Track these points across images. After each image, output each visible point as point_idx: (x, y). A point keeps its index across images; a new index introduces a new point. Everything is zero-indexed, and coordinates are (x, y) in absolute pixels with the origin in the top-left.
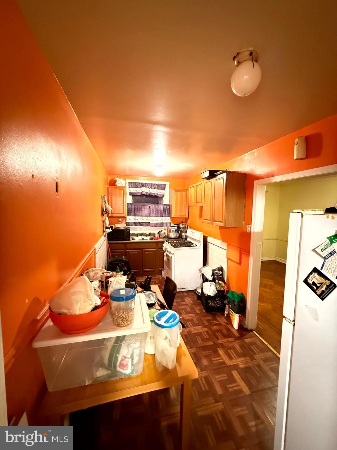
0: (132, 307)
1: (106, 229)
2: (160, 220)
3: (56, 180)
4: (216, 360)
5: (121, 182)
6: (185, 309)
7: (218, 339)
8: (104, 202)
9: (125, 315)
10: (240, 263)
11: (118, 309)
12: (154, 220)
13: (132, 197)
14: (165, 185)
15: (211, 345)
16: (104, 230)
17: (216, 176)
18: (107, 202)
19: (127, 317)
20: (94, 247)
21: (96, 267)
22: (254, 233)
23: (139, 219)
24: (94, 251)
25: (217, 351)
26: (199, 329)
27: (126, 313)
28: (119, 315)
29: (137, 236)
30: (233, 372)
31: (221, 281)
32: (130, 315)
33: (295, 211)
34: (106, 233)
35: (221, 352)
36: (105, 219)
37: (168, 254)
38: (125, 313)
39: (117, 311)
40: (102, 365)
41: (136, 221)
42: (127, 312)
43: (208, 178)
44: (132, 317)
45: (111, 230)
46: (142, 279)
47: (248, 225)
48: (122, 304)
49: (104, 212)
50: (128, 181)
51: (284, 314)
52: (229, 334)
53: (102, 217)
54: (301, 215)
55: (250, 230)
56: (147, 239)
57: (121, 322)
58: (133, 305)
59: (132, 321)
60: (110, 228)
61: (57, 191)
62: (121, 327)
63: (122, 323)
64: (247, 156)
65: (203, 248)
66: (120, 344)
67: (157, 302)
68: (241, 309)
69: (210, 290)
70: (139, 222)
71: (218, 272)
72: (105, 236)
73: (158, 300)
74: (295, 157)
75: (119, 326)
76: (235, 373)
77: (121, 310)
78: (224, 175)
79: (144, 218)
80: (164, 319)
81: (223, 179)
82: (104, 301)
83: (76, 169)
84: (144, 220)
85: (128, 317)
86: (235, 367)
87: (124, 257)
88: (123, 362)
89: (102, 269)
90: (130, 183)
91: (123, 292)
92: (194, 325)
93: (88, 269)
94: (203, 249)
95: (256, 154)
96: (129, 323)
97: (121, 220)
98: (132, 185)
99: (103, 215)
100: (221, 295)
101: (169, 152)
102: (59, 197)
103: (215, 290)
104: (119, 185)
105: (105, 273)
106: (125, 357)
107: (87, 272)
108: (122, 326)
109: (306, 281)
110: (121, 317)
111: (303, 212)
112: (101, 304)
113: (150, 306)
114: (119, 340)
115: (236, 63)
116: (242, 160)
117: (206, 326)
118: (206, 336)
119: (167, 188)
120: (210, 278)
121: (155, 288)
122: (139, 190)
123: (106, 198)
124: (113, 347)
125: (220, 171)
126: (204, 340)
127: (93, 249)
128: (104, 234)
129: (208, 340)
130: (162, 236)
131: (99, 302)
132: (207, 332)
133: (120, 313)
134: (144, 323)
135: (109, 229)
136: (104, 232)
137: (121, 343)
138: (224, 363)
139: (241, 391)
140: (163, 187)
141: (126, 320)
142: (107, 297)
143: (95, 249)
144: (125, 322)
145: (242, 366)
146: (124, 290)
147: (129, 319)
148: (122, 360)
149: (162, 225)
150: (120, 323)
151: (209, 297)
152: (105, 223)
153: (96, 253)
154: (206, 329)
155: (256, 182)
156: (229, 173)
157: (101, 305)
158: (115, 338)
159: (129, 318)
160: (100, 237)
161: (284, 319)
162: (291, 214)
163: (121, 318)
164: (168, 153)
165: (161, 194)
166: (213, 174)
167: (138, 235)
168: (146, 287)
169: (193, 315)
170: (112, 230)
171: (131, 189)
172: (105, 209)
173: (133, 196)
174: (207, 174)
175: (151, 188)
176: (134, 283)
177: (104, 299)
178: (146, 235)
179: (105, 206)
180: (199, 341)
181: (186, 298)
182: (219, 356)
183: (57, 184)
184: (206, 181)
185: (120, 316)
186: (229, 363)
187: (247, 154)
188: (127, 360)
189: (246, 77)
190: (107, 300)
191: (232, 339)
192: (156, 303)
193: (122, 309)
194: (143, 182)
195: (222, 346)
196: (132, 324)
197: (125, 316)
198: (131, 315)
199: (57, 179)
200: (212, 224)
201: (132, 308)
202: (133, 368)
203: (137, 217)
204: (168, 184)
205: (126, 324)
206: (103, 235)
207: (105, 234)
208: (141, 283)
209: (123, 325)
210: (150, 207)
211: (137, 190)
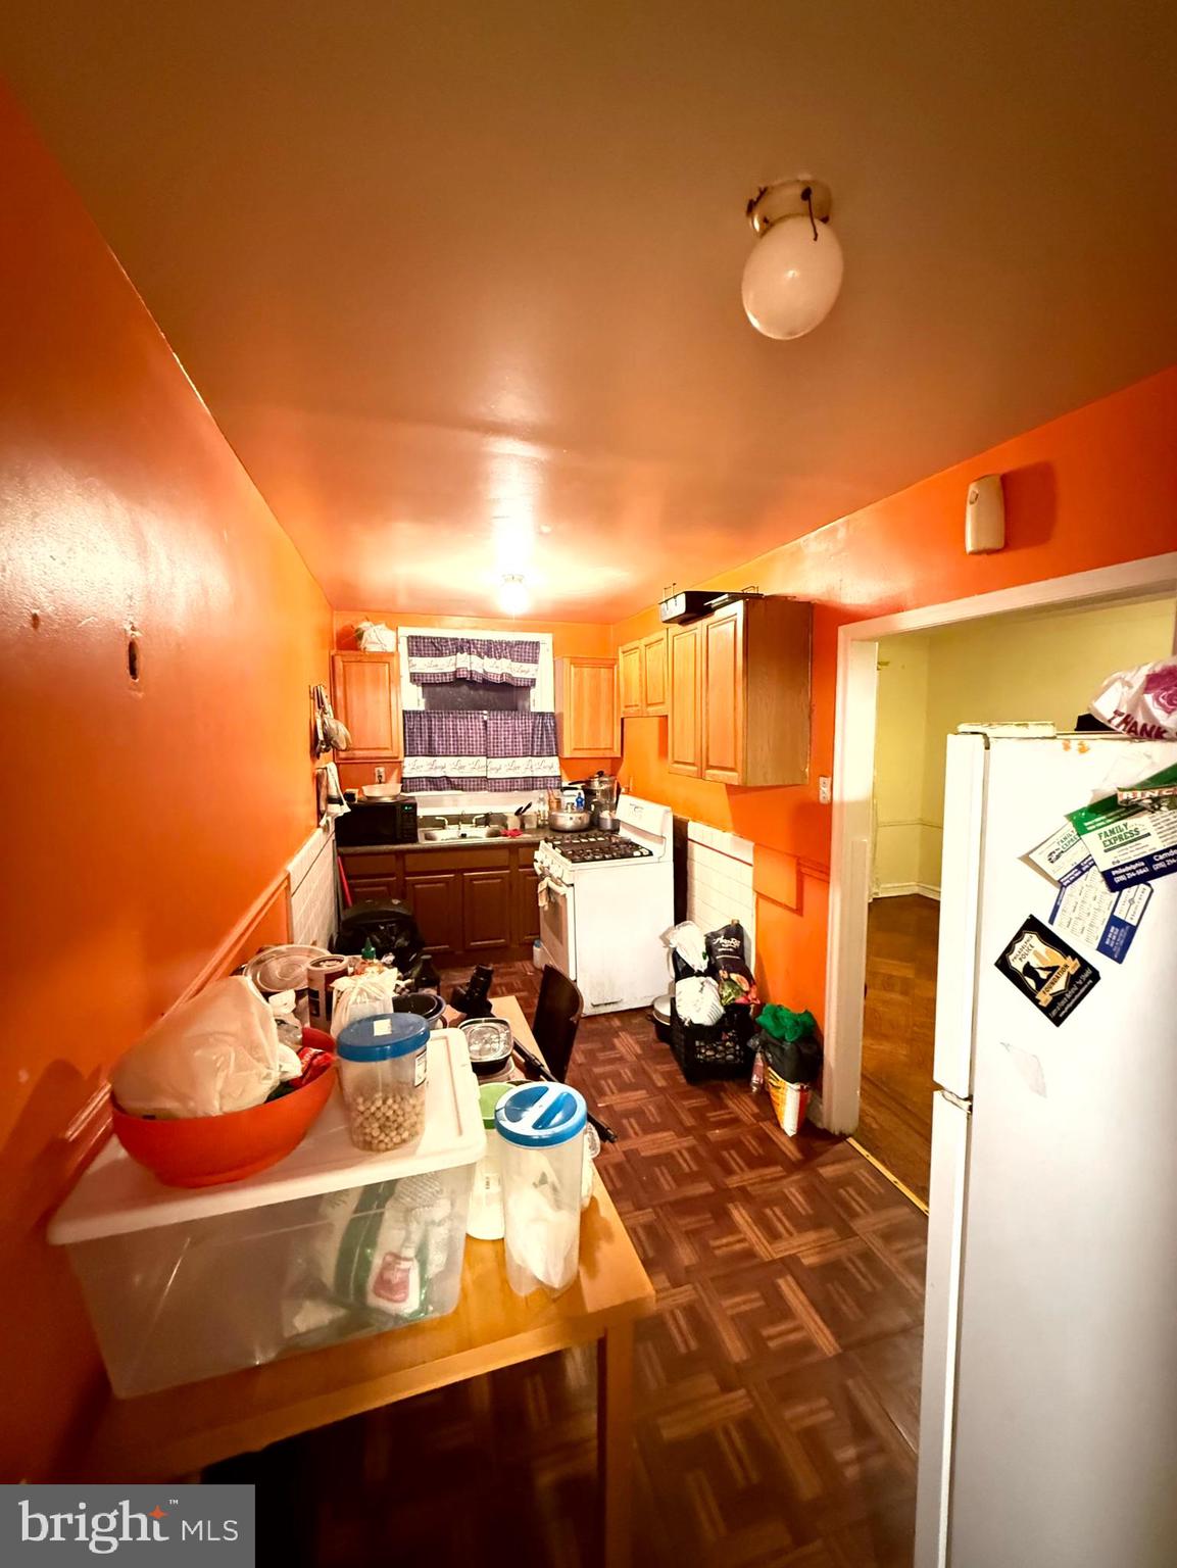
0: (417, 1079)
1: (329, 805)
2: (522, 769)
3: (131, 632)
4: (724, 1245)
5: (378, 637)
6: (617, 1076)
7: (729, 1172)
8: (319, 708)
9: (390, 1107)
10: (799, 910)
11: (367, 1089)
12: (502, 768)
13: (420, 688)
14: (536, 645)
15: (707, 1195)
16: (323, 808)
17: (710, 611)
18: (329, 708)
19: (398, 1116)
20: (286, 871)
21: (292, 943)
22: (842, 804)
23: (448, 766)
24: (286, 884)
25: (727, 1214)
26: (666, 1141)
27: (395, 1102)
28: (369, 1109)
29: (441, 825)
30: (781, 1282)
31: (735, 972)
32: (408, 1109)
33: (962, 727)
34: (329, 819)
35: (740, 1215)
36: (326, 768)
37: (553, 886)
38: (390, 1102)
39: (362, 1095)
40: (314, 1290)
41: (438, 773)
42: (398, 1099)
43: (681, 621)
44: (417, 1115)
45: (346, 809)
46: (461, 979)
47: (822, 779)
48: (382, 1068)
49: (321, 744)
50: (405, 631)
51: (937, 1078)
52: (766, 1153)
53: (313, 761)
54: (983, 740)
55: (828, 795)
56: (479, 835)
57: (376, 1133)
58: (419, 1070)
59: (418, 1126)
60: (345, 802)
61: (133, 671)
62: (379, 1151)
63: (382, 1137)
64: (813, 543)
65: (674, 861)
66: (379, 1211)
67: (511, 1054)
68: (807, 1066)
69: (700, 1004)
70: (447, 778)
71: (726, 941)
72: (326, 829)
73: (517, 1047)
74: (969, 547)
75: (371, 1149)
76: (787, 1286)
77: (374, 1089)
78: (738, 607)
79: (464, 760)
80: (534, 1113)
81: (733, 623)
82: (315, 1061)
83: (205, 592)
84: (468, 768)
85: (403, 1115)
86: (789, 1264)
87: (396, 902)
88: (387, 1275)
89: (314, 947)
90: (411, 639)
91: (382, 1028)
92: (648, 1128)
93: (261, 951)
94: (672, 863)
95: (842, 534)
96: (406, 1135)
97: (382, 769)
98: (418, 647)
99: (315, 754)
100: (737, 1019)
101: (546, 529)
102: (140, 695)
103: (718, 1004)
104: (372, 648)
105: (324, 961)
106: (397, 1257)
107: (260, 962)
108: (382, 1146)
109: (1003, 964)
110: (379, 1115)
111: (990, 733)
112: (305, 1073)
113: (486, 1071)
114: (377, 1196)
115: (757, 225)
116: (797, 556)
117: (686, 1131)
118: (687, 1164)
119: (546, 655)
120: (700, 964)
121: (506, 1006)
122: (444, 665)
123: (325, 693)
124: (354, 1224)
125: (723, 594)
126: (681, 1178)
127: (281, 877)
128: (323, 822)
129: (694, 1178)
130: (531, 823)
131: (294, 1067)
132: (692, 1150)
133: (373, 1103)
134: (460, 1132)
135: (341, 804)
136: (320, 814)
137: (381, 1205)
138: (750, 1254)
139: (807, 1347)
140: (528, 652)
141: (396, 1125)
142: (327, 1045)
143: (288, 878)
144: (393, 1134)
145: (809, 1260)
146: (388, 1021)
147: (405, 1121)
148: (387, 1267)
149: (529, 784)
150: (373, 1137)
151: (697, 1030)
152: (324, 783)
153: (292, 890)
154: (690, 1141)
155: (843, 632)
156: (752, 600)
157: (302, 1078)
158: (360, 1191)
159: (407, 1116)
160: (309, 833)
161: (937, 1095)
162: (951, 738)
163: (378, 1119)
164: (541, 533)
165: (523, 675)
166: (699, 606)
167: (447, 822)
168: (474, 1006)
169: (641, 1094)
170: (349, 806)
171: (416, 660)
172: (325, 735)
173: (423, 685)
174: (679, 607)
175: (489, 656)
176: (432, 992)
177: (315, 1056)
178: (474, 821)
179: (324, 723)
180: (666, 1183)
181: (618, 1036)
182: (733, 1229)
183: (132, 646)
184: (676, 628)
185: (373, 1114)
186: (766, 1250)
187: (813, 534)
188: (404, 1265)
189: (791, 273)
190: (326, 1058)
191: (776, 1170)
192: (507, 1058)
193: (380, 1087)
194: (460, 637)
195: (744, 1195)
196: (417, 1139)
197: (390, 1113)
198: (414, 1107)
199: (133, 629)
200: (701, 776)
201: (416, 1084)
202: (426, 1293)
203: (440, 761)
204: (546, 640)
205: (397, 1139)
206: (319, 826)
207: (327, 822)
208: (456, 993)
209: (387, 1144)
210: (485, 723)
211: (437, 666)
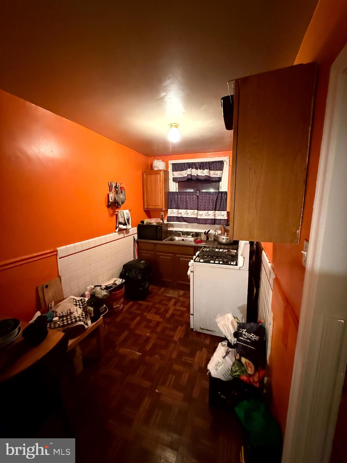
5: (159, 165)
8: (112, 190)
12: (204, 215)
13: (177, 184)
14: (222, 162)
23: (183, 213)
36: (118, 212)
41: (180, 216)
50: (171, 162)
53: (109, 209)
55: (306, 260)
69: (220, 365)
70: (183, 217)
71: (247, 334)
72: (120, 233)
79: (189, 211)
84: (189, 214)
94: (248, 272)
98: (177, 167)
103: (230, 371)
104: (156, 169)
122: (184, 174)
128: (117, 231)
130: (211, 238)
136: (116, 228)
140: (219, 166)
149: (214, 222)
167: (181, 234)
172: (113, 200)
175: (200, 169)
178: (191, 235)
179: (111, 196)
203: (180, 211)
204: (227, 160)
210: (198, 196)
211: (182, 174)
